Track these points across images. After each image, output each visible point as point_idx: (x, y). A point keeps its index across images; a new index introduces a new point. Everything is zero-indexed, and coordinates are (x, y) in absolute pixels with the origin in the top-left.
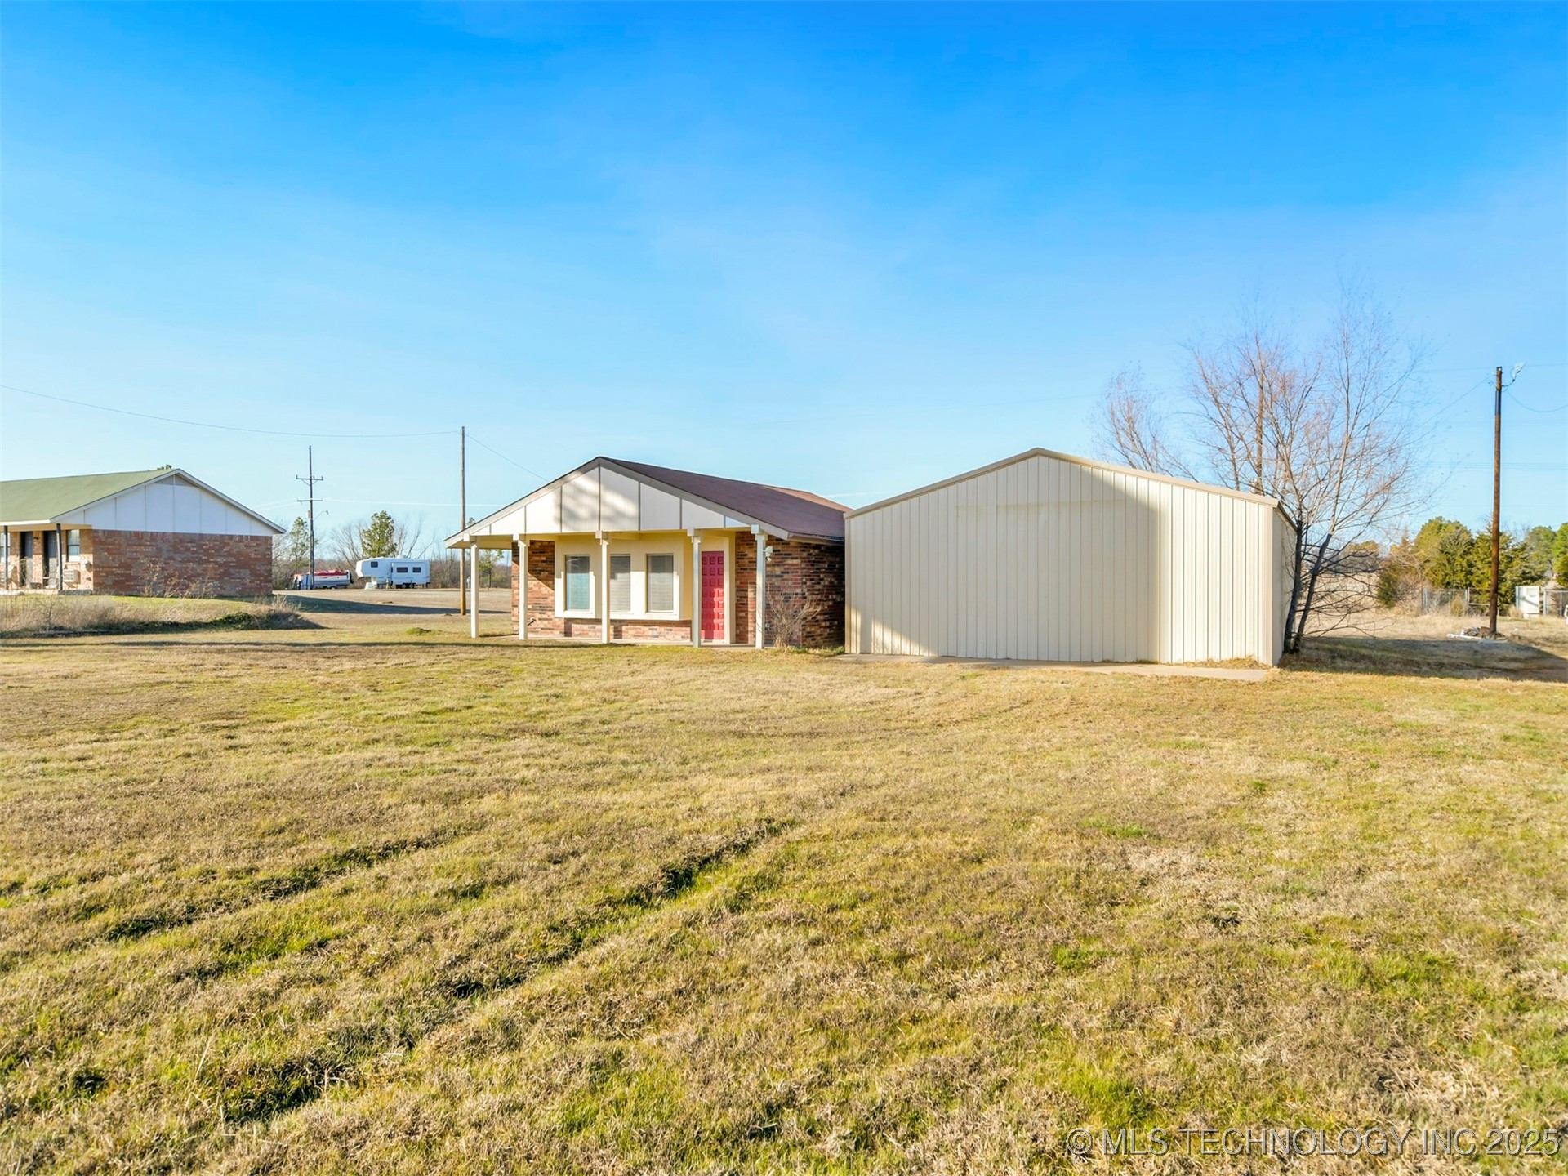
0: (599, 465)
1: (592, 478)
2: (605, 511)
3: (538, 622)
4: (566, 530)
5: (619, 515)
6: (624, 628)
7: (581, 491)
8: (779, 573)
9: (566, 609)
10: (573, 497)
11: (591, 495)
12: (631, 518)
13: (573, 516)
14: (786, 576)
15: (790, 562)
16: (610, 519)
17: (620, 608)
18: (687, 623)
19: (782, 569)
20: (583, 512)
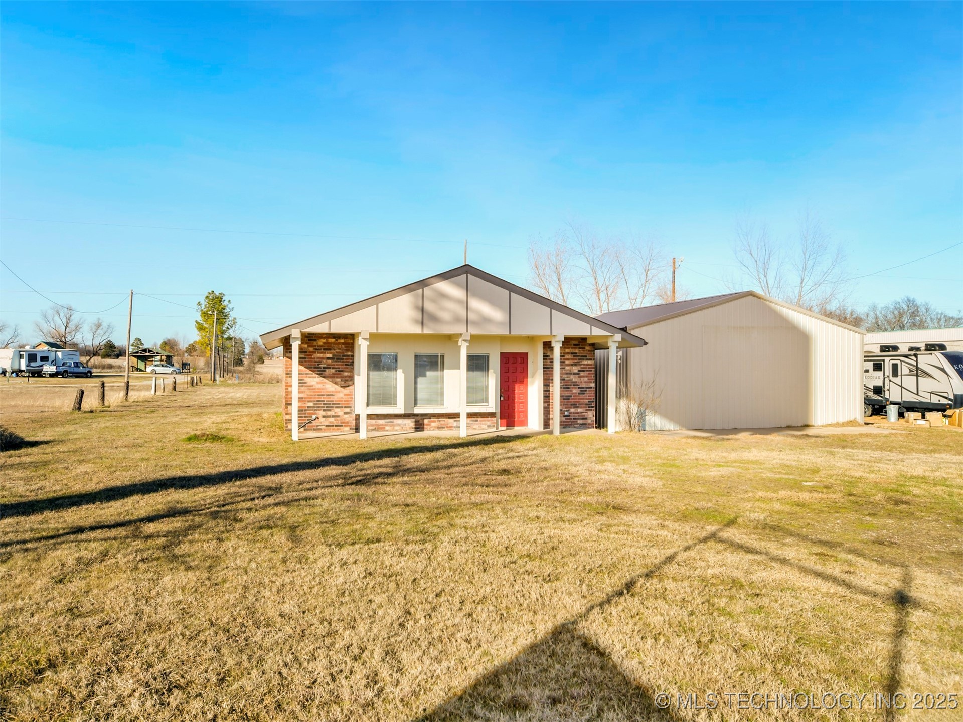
0: (467, 273)
1: (458, 285)
2: (472, 316)
3: (322, 419)
4: (427, 331)
5: (486, 320)
6: (426, 421)
7: (443, 296)
8: (576, 371)
9: (368, 404)
10: (433, 301)
11: (459, 301)
12: (501, 324)
13: (434, 319)
14: (582, 374)
15: (585, 362)
16: (475, 323)
17: (430, 402)
18: (492, 415)
19: (579, 368)
20: (445, 316)
